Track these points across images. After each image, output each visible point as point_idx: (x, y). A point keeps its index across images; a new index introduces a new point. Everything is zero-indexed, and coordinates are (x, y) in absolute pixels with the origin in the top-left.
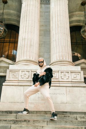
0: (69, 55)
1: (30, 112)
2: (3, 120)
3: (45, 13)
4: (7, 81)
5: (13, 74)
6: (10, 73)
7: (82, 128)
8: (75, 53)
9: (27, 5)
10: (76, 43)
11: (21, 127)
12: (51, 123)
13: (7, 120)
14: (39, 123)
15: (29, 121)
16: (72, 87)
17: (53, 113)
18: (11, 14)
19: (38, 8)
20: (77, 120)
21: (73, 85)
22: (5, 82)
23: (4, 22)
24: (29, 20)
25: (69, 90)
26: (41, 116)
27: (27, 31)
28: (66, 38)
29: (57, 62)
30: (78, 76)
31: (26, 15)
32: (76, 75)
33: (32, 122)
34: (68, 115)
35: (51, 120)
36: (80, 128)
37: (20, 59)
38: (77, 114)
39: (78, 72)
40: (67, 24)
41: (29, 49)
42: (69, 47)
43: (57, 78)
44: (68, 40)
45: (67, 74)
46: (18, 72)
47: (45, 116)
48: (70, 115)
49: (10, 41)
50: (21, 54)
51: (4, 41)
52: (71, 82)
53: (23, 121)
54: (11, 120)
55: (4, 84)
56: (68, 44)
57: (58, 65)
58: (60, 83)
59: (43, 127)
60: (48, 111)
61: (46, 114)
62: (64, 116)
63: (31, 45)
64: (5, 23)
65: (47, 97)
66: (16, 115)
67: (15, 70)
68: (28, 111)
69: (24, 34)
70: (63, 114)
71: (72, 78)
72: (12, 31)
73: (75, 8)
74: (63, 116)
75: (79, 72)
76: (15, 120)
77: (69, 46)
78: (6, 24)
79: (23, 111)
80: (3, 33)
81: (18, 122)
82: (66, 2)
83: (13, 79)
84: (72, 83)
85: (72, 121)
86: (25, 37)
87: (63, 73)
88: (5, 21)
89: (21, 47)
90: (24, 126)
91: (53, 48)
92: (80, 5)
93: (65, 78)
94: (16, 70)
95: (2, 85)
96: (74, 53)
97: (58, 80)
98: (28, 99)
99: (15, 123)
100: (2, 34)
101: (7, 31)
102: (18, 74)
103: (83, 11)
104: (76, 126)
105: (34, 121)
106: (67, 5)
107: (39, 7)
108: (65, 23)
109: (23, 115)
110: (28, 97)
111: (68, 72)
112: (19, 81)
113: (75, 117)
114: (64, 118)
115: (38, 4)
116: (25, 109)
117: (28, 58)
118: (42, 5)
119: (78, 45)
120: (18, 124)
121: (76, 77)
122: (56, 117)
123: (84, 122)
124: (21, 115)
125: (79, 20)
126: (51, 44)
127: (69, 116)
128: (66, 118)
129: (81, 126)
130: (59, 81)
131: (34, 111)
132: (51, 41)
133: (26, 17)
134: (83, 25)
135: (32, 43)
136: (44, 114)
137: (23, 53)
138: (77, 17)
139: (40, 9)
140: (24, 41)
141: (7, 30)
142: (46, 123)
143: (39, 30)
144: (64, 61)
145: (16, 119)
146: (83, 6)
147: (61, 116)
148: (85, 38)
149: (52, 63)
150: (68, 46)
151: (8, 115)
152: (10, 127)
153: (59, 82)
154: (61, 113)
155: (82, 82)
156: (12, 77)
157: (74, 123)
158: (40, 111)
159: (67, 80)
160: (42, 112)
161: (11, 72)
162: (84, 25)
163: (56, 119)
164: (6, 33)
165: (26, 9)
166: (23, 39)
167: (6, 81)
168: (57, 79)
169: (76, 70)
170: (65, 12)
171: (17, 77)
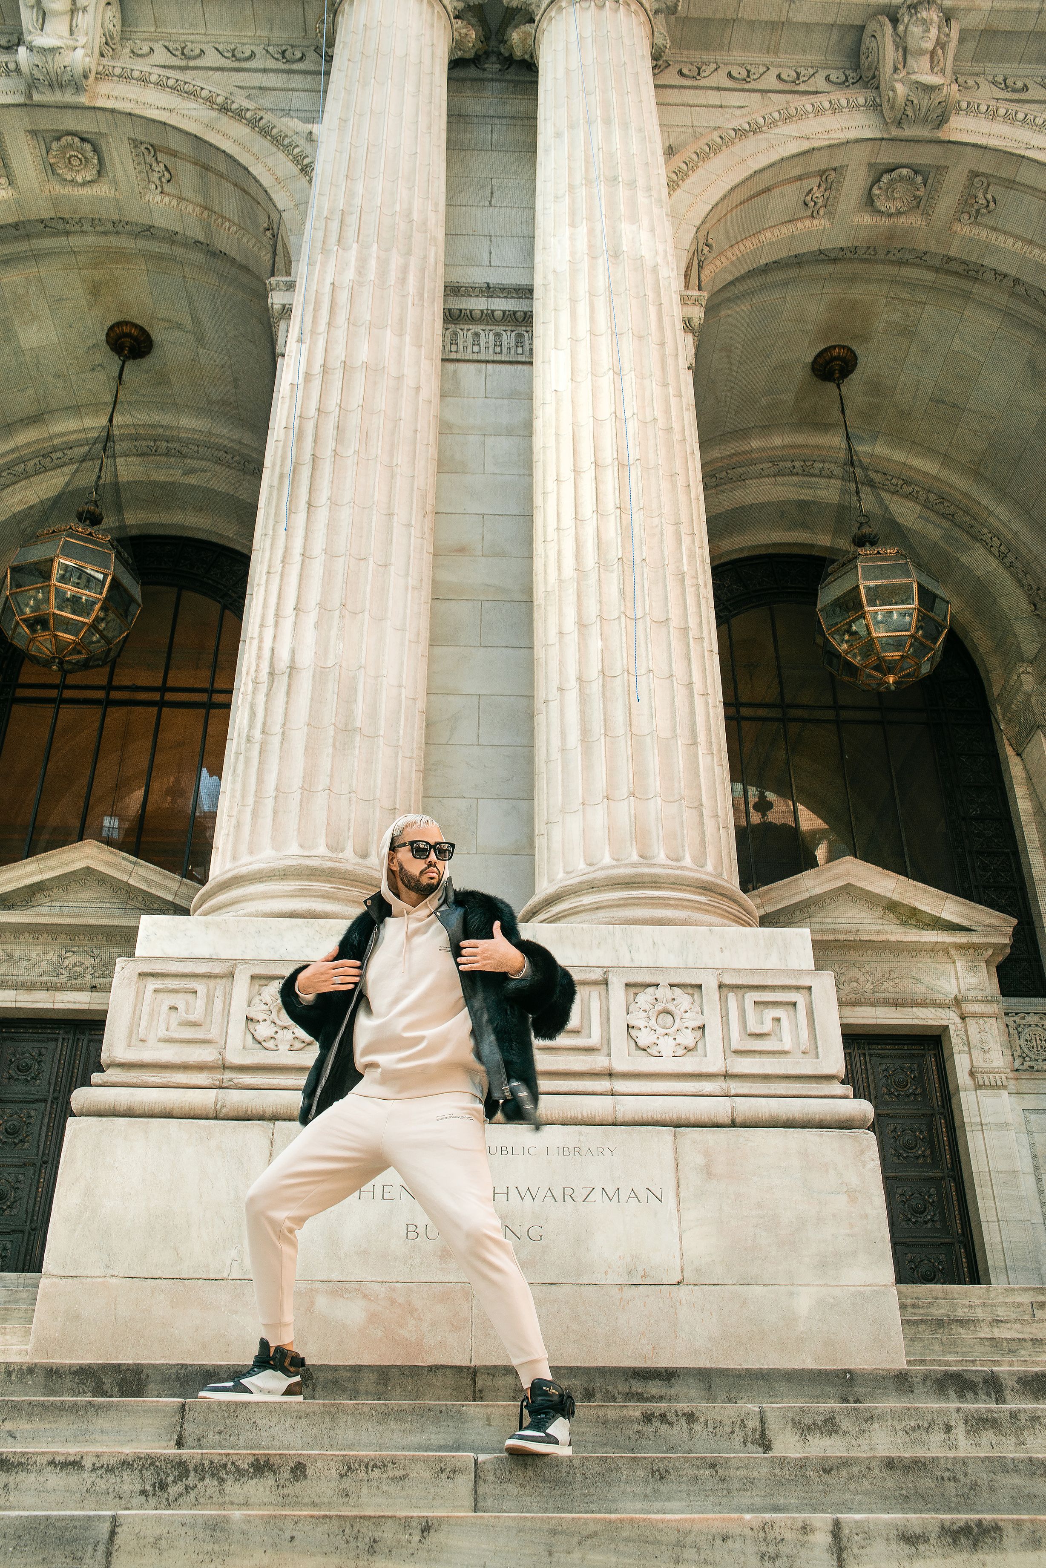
0: (710, 826)
1: (322, 1376)
2: (52, 1463)
3: (490, 441)
4: (111, 1075)
5: (170, 1000)
6: (139, 996)
7: (805, 1529)
8: (770, 806)
9: (317, 369)
10: (775, 713)
11: (215, 1527)
12: (511, 1488)
13: (88, 1463)
14: (392, 1489)
15: (299, 1470)
16: (733, 1124)
17: (538, 1386)
18: (187, 443)
19: (424, 394)
20: (768, 1448)
21: (746, 1108)
22: (96, 1077)
23: (109, 521)
24: (334, 503)
25: (700, 1160)
26: (420, 1413)
27: (313, 596)
28: (679, 667)
29: (592, 887)
30: (785, 1023)
31: (307, 457)
32: (771, 1013)
33: (334, 1473)
34: (683, 1406)
35: (519, 1456)
36: (789, 1535)
37: (245, 859)
38: (772, 1395)
39: (788, 988)
40: (686, 540)
41: (325, 763)
42: (702, 750)
43: (595, 1039)
44: (698, 687)
45: (683, 1000)
46: (219, 987)
47: (460, 1418)
48: (700, 1406)
49: (164, 689)
50: (255, 814)
51: (110, 687)
52: (726, 1076)
53: (240, 1474)
54: (126, 1464)
55: (80, 1097)
56: (700, 719)
57: (602, 914)
58: (620, 1086)
59: (426, 1528)
60: (493, 1371)
61: (477, 1395)
62: (648, 1418)
63: (347, 730)
64: (123, 527)
65: (468, 1235)
66: (183, 1409)
67: (189, 968)
68: (298, 1362)
69: (287, 625)
70: (640, 1397)
71: (736, 1044)
72: (190, 597)
73: (765, 401)
74: (635, 1410)
75: (798, 988)
76: (167, 1460)
77: (702, 737)
78: (134, 532)
79: (250, 1372)
80: (98, 620)
81: (192, 1480)
82: (669, 349)
83: (168, 1054)
84: (735, 1087)
85: (713, 1466)
86: (293, 652)
87: (645, 998)
88: (119, 508)
89: (257, 747)
90: (247, 1520)
91: (556, 755)
92: (801, 373)
93: (667, 1045)
94: (202, 969)
95: (67, 1111)
96: (762, 796)
97: (599, 1062)
98: (286, 1249)
99: (163, 1487)
100: (94, 626)
101: (137, 594)
102: (218, 1004)
103: (835, 425)
104: (751, 1509)
105: (349, 1468)
106: (689, 377)
107: (430, 387)
108: (669, 531)
109: (247, 1404)
110: (285, 1235)
111: (700, 987)
112: (228, 1075)
113: (753, 1423)
114: (649, 1429)
115: (425, 364)
116: (264, 1344)
117: (322, 850)
118: (464, 367)
119: (793, 728)
120: (197, 1504)
121: (767, 1027)
122: (559, 1427)
123: (827, 1471)
124: (229, 1404)
125: (802, 505)
126: (540, 720)
127: (691, 1417)
128: (664, 1428)
129: (801, 1517)
130: (611, 1075)
131: (357, 1369)
132: (540, 694)
133: (305, 472)
134: (832, 550)
135: (360, 708)
136: (456, 1393)
137: (269, 803)
138: (780, 473)
139: (436, 400)
140: (284, 689)
141: (135, 590)
142: (465, 1482)
143: (427, 586)
144: (655, 882)
145: (179, 1444)
146: (831, 387)
147: (612, 1414)
148: (857, 661)
149: (549, 902)
150: (694, 734)
151: (100, 1408)
152: (106, 1527)
153: (604, 1085)
154: (622, 1387)
155: (829, 1078)
156: (162, 1033)
157: (736, 1485)
158: (413, 1372)
159: (689, 1065)
160: (436, 1380)
161: (152, 984)
162: (844, 543)
163: (564, 1451)
164: (125, 614)
165: (313, 405)
166: (271, 674)
167: (100, 1069)
168: (589, 1050)
169: (773, 962)
170: (669, 430)
171: (214, 1033)
